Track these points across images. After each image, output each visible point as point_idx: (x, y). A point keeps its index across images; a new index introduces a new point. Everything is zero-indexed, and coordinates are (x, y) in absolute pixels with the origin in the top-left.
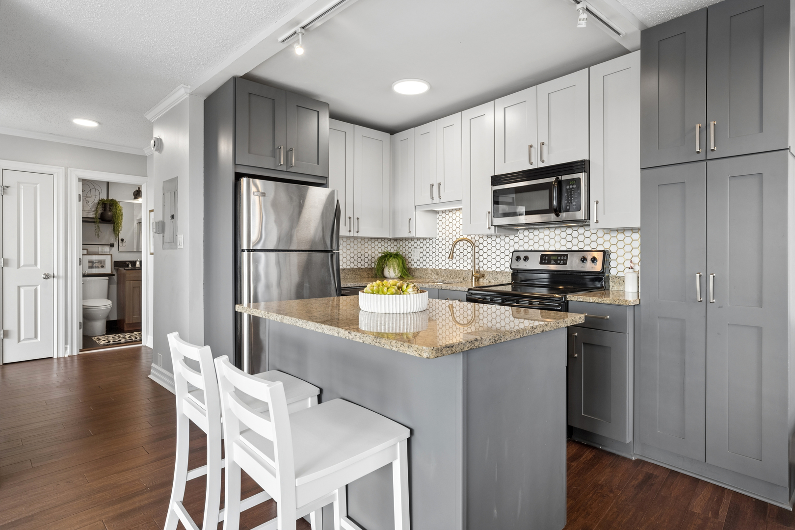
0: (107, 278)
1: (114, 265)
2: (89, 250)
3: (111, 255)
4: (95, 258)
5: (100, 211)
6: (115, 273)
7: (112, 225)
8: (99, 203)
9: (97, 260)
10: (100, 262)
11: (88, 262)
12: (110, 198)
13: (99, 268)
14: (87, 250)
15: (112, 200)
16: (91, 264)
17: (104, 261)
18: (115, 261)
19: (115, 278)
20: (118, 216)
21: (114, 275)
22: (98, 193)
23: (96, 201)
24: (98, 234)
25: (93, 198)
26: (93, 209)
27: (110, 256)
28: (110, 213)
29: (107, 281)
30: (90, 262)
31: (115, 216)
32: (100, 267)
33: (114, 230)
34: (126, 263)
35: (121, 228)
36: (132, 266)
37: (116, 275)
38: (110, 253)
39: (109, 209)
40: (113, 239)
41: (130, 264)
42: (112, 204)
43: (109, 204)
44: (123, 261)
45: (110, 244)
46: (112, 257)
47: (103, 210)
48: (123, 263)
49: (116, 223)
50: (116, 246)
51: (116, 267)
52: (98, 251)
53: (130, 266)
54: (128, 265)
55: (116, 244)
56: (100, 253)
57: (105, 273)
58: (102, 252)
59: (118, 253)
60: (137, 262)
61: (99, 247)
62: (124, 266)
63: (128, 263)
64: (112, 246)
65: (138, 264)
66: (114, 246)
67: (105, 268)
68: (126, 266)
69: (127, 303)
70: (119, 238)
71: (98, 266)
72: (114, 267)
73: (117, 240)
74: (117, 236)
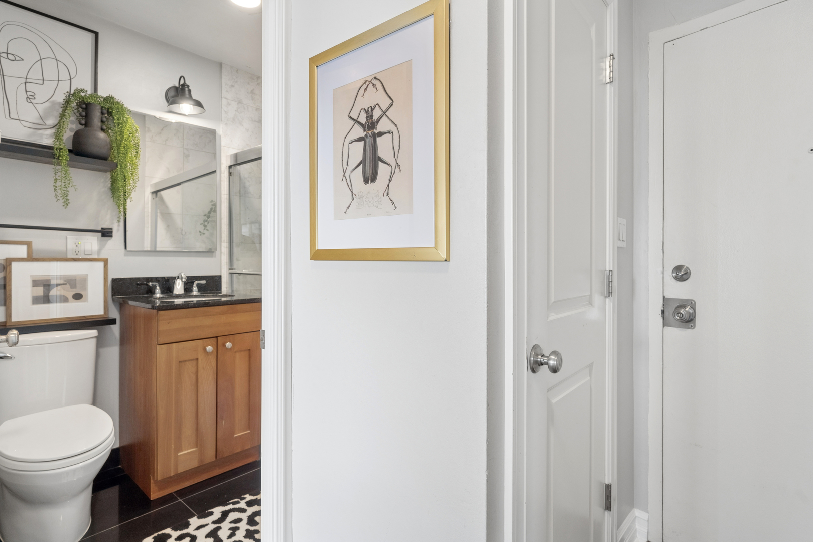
0: (94, 332)
1: (114, 289)
2: (35, 246)
3: (106, 262)
4: (54, 270)
5: (71, 127)
6: (114, 314)
7: (109, 175)
8: (67, 102)
9: (61, 277)
10: (70, 282)
11: (30, 283)
12: (103, 92)
13: (66, 300)
14: (29, 244)
15: (109, 99)
16: (40, 291)
17: (84, 280)
18: (114, 280)
19: (116, 329)
20: (127, 148)
21: (113, 321)
22: (64, 75)
23: (60, 98)
24: (65, 196)
25: (49, 86)
26: (51, 122)
27: (101, 264)
28: (102, 135)
29: (93, 342)
30: (36, 283)
31: (119, 146)
32: (70, 296)
33: (113, 189)
34: (147, 285)
35: (134, 184)
36: (162, 293)
37: (118, 321)
38: (103, 256)
39: (99, 124)
40: (109, 217)
41: (158, 288)
42: (108, 109)
43: (99, 107)
44: (138, 279)
45: (99, 229)
46: (107, 267)
47: (81, 124)
48: (137, 284)
49: (121, 166)
50: (118, 234)
51: (120, 298)
52: (63, 249)
53: (158, 294)
54: (151, 291)
55: (118, 230)
56: (70, 256)
57: (84, 317)
58: (77, 253)
59: (125, 255)
60: (178, 280)
61: (66, 238)
62: (140, 294)
63: (152, 284)
64: (106, 233)
65: (179, 288)
66: (112, 236)
67: (86, 300)
68: (147, 293)
69: (161, 412)
70: (127, 213)
71: (64, 296)
72: (113, 295)
73: (122, 218)
74: (122, 210)
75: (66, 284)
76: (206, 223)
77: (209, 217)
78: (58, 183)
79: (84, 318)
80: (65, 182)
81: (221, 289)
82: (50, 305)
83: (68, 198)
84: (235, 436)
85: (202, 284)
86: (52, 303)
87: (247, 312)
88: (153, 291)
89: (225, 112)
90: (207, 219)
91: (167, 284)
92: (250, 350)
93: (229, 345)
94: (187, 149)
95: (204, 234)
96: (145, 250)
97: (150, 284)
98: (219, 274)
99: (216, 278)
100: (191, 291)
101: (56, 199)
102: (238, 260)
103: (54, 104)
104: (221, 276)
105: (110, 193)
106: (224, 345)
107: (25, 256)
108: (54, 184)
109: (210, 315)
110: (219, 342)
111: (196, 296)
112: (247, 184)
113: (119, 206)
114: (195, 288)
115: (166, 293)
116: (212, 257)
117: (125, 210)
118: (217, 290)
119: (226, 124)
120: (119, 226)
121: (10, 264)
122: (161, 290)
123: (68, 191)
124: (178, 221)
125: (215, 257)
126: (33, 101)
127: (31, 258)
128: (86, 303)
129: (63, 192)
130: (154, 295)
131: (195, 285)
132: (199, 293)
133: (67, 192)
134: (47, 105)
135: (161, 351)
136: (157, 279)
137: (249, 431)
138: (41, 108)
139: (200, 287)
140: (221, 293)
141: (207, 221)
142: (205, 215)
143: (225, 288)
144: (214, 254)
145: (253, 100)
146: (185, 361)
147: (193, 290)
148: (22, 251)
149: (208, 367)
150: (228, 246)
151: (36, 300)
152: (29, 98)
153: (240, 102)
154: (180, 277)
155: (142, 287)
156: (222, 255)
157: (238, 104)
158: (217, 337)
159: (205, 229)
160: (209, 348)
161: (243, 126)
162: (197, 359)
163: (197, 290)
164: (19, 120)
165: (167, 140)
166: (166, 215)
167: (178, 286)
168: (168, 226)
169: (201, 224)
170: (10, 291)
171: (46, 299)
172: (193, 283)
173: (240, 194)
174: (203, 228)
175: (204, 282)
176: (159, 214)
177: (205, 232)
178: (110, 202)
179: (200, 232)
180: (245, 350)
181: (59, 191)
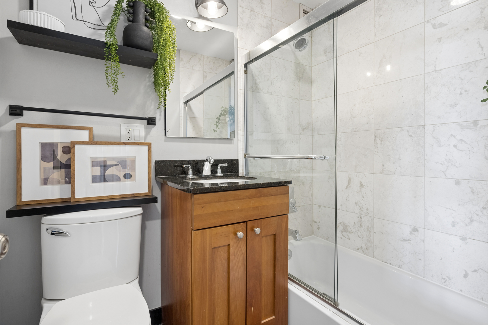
0: (139, 210)
1: (156, 170)
2: (96, 131)
3: (149, 145)
6: (157, 193)
9: (115, 159)
10: (122, 163)
11: (89, 164)
13: (119, 179)
14: (90, 129)
16: (98, 171)
17: (132, 161)
18: (157, 162)
19: (158, 205)
20: (166, 41)
21: (155, 200)
24: (115, 82)
27: (146, 148)
29: (139, 219)
30: (94, 164)
32: (122, 176)
33: (156, 83)
34: (182, 167)
35: (171, 76)
36: (194, 174)
37: (159, 200)
38: (148, 141)
39: (144, 20)
40: (152, 107)
41: (190, 169)
42: (151, 8)
43: (143, 5)
44: (175, 161)
45: (146, 117)
46: (151, 150)
47: (129, 21)
48: (175, 166)
49: (161, 58)
50: (159, 122)
51: (161, 178)
52: (118, 135)
53: (191, 175)
54: (185, 172)
55: (160, 119)
56: (123, 140)
57: (133, 194)
58: (128, 138)
59: (165, 141)
60: (207, 162)
61: (120, 124)
62: (176, 175)
63: (186, 166)
64: (151, 122)
65: (207, 170)
66: (155, 124)
67: (135, 180)
68: (182, 174)
69: (196, 302)
70: (167, 104)
71: (117, 176)
72: (156, 176)
73: (163, 108)
74: (163, 101)
75: (119, 165)
76: (218, 124)
77: (219, 119)
78: (109, 72)
79: (133, 196)
80: (115, 70)
81: (238, 171)
82: (106, 183)
83: (117, 84)
84: (263, 322)
85: (224, 166)
86: (107, 182)
87: (272, 196)
88: (186, 172)
89: (241, 18)
90: (218, 121)
91: (197, 166)
92: (275, 235)
93: (258, 230)
94: (205, 72)
95: (216, 131)
96: (180, 136)
97: (185, 166)
98: (236, 158)
99: (234, 161)
100: (216, 172)
101: (108, 86)
102: (251, 147)
103: (110, 7)
104: (238, 160)
105: (154, 87)
106: (253, 230)
107: (86, 139)
108: (106, 72)
109: (241, 199)
110: (248, 227)
111: (220, 178)
112: (258, 81)
113: (160, 98)
114: (219, 170)
115: (197, 174)
116: (231, 143)
117: (165, 100)
118: (235, 172)
119: (242, 29)
120: (160, 115)
121: (74, 147)
122: (193, 172)
123: (117, 78)
124: (201, 123)
125: (234, 144)
126: (94, 5)
127: (92, 142)
128: (134, 182)
129: (113, 79)
130: (188, 176)
131: (219, 167)
132: (222, 175)
133: (117, 80)
134: (105, 8)
135: (196, 236)
136: (189, 162)
137: (274, 317)
138: (100, 11)
139: (223, 169)
140: (238, 175)
141: (218, 122)
142: (217, 118)
143: (241, 171)
144: (232, 141)
145: (262, 8)
146: (218, 247)
147: (218, 172)
148: (84, 136)
149: (239, 254)
150: (244, 134)
151: (94, 179)
152: (91, 2)
153: (252, 10)
154: (209, 160)
155: (178, 169)
156: (239, 141)
157: (250, 12)
158: (246, 222)
159: (217, 128)
160: (241, 234)
161: (254, 30)
162: (229, 245)
163: (221, 172)
164: (84, 21)
165: (193, 66)
166: (193, 119)
167: (206, 168)
168: (194, 126)
169: (215, 124)
170: (74, 170)
171: (104, 179)
172: (217, 165)
173: (252, 89)
174: (216, 127)
175: (226, 165)
176: (188, 118)
177: (217, 129)
178: (153, 95)
179: (214, 130)
180: (271, 235)
181: (109, 77)
